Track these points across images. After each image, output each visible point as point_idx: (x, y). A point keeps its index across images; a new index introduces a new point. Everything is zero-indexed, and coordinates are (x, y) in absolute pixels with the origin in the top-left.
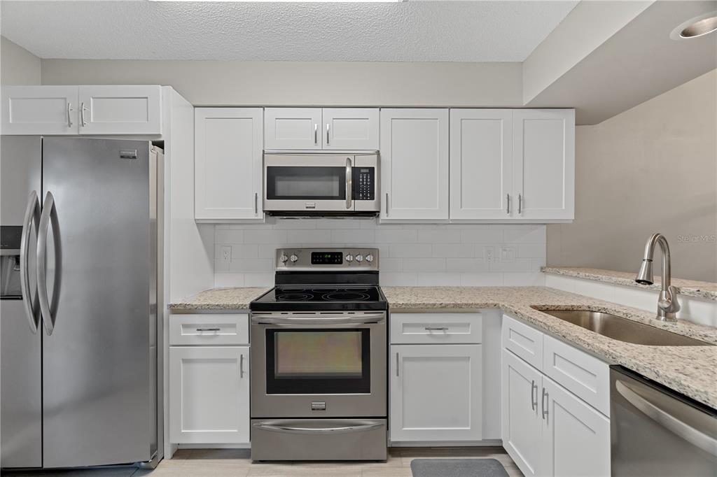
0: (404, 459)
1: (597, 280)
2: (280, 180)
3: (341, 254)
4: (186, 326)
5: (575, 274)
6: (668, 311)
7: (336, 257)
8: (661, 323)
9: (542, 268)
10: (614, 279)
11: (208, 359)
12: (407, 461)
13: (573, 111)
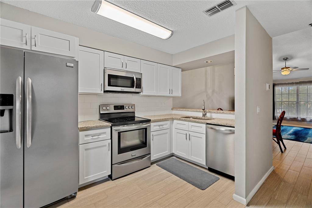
0: (154, 165)
1: (188, 111)
2: (112, 79)
3: (124, 106)
4: (86, 136)
5: (182, 110)
6: (204, 115)
7: (122, 107)
8: (203, 118)
9: (172, 109)
10: (192, 110)
11: (93, 148)
12: (155, 165)
13: (181, 69)
